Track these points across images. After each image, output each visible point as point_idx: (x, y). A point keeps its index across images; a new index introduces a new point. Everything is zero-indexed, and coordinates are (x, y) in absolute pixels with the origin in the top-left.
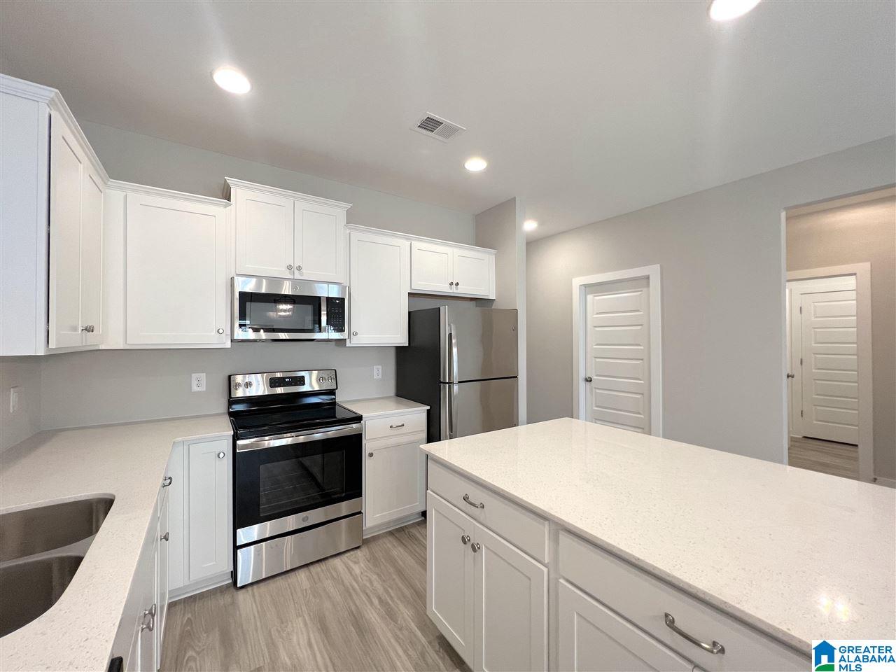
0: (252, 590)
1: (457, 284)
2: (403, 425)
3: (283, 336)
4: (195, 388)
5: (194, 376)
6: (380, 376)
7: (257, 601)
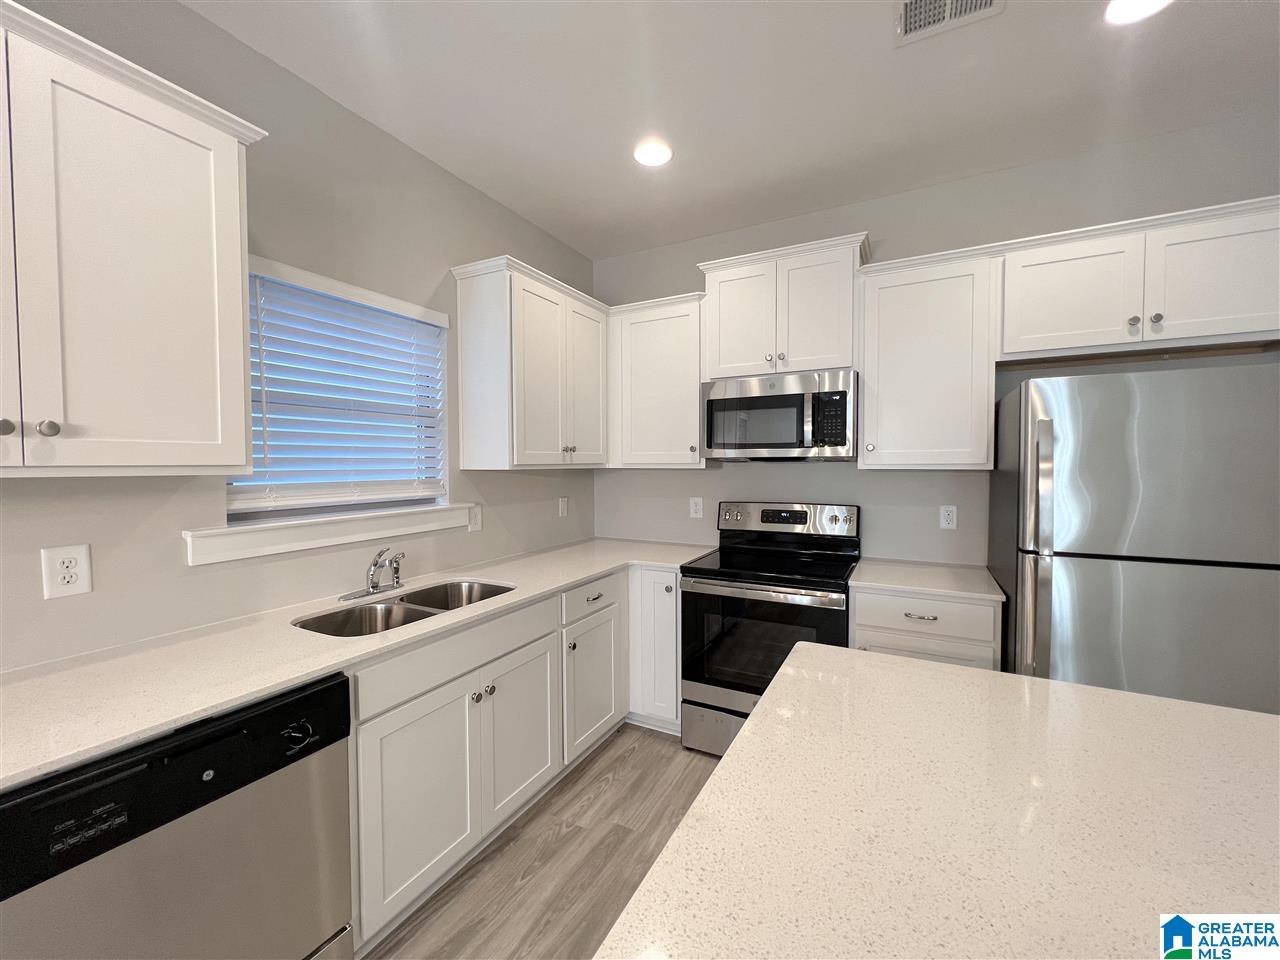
0: (700, 760)
1: (1158, 318)
2: (935, 619)
3: (764, 453)
4: (693, 515)
5: (693, 500)
6: (953, 526)
7: (687, 771)
